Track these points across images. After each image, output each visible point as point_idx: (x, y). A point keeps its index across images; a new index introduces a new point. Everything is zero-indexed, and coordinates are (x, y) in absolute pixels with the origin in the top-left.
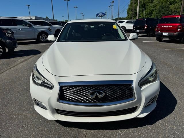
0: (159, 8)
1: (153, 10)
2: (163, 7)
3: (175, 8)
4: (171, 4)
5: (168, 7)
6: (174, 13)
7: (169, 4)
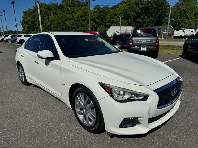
0: (57, 23)
1: (51, 25)
2: (60, 22)
3: (71, 24)
4: (66, 20)
5: (65, 23)
6: (70, 29)
7: (64, 20)
